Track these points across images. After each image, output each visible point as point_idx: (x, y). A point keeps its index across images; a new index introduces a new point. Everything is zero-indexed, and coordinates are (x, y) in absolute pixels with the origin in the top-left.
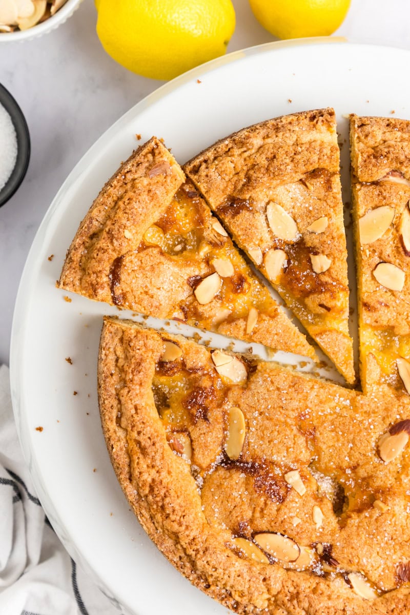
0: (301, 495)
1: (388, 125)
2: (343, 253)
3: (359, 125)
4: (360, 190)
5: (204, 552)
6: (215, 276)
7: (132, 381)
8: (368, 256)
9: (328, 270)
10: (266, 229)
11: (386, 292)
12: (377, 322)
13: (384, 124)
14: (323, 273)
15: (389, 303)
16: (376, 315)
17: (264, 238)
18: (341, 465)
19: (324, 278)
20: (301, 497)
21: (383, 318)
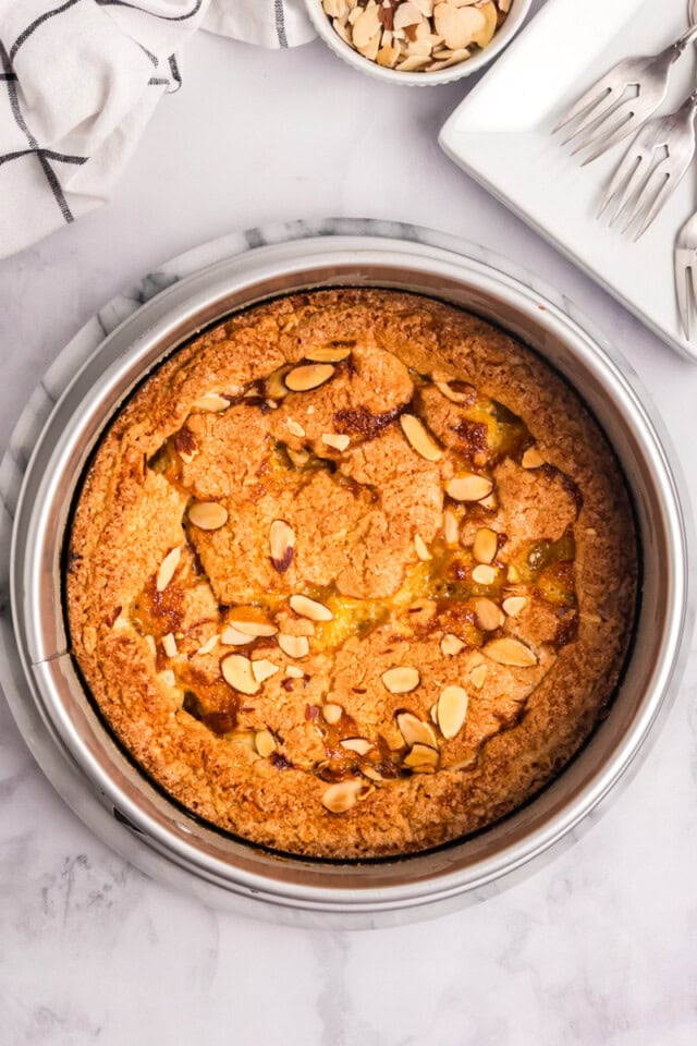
0: (324, 435)
5: (368, 322)
6: (489, 560)
7: (546, 409)
9: (440, 644)
10: (521, 637)
11: (393, 664)
12: (379, 632)
14: (443, 638)
15: (382, 658)
16: (385, 638)
17: (517, 628)
18: (310, 487)
19: (439, 634)
20: (322, 433)
21: (377, 640)
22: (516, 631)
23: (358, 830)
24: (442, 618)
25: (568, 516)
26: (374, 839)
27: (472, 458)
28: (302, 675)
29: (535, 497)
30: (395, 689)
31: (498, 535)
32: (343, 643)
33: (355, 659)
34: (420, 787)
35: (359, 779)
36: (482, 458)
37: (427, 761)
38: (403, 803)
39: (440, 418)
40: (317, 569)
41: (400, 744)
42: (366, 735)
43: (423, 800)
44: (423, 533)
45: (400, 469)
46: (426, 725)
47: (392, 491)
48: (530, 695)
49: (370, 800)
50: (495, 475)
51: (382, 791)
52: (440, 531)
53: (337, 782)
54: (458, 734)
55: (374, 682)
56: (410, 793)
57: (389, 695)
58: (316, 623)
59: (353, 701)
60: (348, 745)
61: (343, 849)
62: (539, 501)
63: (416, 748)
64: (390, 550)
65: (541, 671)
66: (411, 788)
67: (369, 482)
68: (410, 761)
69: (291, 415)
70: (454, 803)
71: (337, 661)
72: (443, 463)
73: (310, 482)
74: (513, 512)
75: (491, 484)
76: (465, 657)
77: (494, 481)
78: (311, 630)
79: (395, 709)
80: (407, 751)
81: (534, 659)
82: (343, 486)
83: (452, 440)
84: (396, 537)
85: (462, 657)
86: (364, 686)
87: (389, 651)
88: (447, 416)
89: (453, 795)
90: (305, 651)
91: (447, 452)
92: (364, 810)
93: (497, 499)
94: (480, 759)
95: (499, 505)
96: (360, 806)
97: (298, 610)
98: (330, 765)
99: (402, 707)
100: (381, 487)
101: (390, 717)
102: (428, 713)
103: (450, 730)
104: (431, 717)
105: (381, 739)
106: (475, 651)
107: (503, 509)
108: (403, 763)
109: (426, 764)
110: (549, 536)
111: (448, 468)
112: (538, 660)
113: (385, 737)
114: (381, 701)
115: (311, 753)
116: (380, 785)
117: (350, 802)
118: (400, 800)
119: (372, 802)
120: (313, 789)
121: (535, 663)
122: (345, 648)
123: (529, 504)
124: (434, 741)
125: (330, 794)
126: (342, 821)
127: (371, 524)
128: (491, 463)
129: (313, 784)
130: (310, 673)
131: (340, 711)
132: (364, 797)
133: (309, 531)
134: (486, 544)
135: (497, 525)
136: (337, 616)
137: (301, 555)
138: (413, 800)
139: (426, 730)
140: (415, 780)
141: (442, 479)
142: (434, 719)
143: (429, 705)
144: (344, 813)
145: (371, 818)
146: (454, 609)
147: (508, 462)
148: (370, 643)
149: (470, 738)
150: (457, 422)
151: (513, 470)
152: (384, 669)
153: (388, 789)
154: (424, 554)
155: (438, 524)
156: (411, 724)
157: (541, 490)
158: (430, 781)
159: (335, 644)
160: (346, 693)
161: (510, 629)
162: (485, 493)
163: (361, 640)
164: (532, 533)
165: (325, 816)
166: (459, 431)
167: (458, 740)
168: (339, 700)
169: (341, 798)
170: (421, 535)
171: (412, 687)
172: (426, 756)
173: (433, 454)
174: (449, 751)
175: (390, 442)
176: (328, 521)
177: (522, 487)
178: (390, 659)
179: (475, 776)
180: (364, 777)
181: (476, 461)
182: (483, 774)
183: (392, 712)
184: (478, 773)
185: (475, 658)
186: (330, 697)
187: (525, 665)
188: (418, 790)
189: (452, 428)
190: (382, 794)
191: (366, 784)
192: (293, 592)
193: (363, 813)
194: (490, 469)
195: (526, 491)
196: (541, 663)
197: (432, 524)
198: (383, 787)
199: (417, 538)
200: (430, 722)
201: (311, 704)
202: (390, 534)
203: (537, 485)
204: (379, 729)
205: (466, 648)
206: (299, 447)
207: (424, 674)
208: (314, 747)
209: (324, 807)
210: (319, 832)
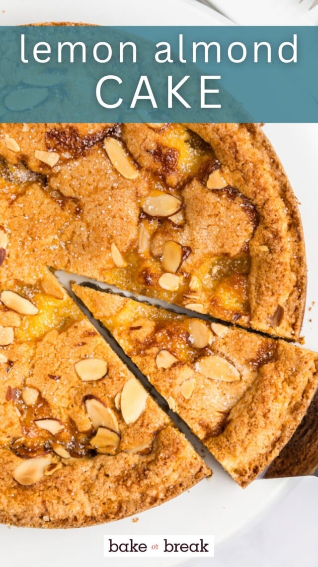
0: (37, 151)
1: (181, 485)
2: (153, 380)
3: (202, 469)
4: (164, 419)
6: (174, 269)
8: (120, 372)
9: (155, 358)
10: (227, 355)
11: (86, 356)
12: (75, 327)
13: (185, 484)
14: (158, 353)
15: (77, 349)
16: (80, 332)
17: (224, 347)
18: (23, 197)
19: (154, 350)
20: (36, 149)
21: (73, 334)
22: (223, 349)
23: (44, 502)
24: (159, 335)
25: (245, 234)
26: (57, 511)
27: (164, 179)
28: (6, 361)
29: (217, 215)
30: (86, 377)
31: (183, 247)
32: (44, 335)
33: (52, 348)
34: (102, 466)
35: (49, 456)
36: (173, 179)
37: (109, 443)
38: (85, 480)
39: (138, 142)
40: (26, 269)
41: (87, 427)
42: (58, 418)
43: (102, 478)
44: (119, 243)
45: (101, 185)
46: (110, 411)
47: (93, 204)
48: (232, 407)
49: (56, 475)
50: (184, 194)
51: (68, 468)
52: (133, 242)
53: (30, 458)
54: (138, 420)
55: (68, 371)
56: (91, 472)
57: (80, 382)
58: (22, 316)
59: (48, 386)
60: (42, 424)
61: (29, 518)
62: (219, 220)
63: (101, 431)
64: (89, 256)
65: (243, 387)
66: (93, 467)
67: (74, 195)
68: (95, 443)
69: (8, 132)
70: (129, 483)
71: (37, 350)
72: (140, 182)
73: (24, 193)
74: (197, 228)
75: (179, 202)
76: (176, 371)
77: (183, 200)
78: (18, 323)
79: (84, 395)
80: (92, 433)
81: (238, 375)
82: (52, 198)
83: (147, 161)
84: (94, 244)
85: (173, 371)
86: (58, 373)
87: (84, 344)
88: (144, 140)
89: (129, 476)
90: (10, 340)
91: (144, 173)
92: (49, 484)
93: (185, 215)
94: (155, 445)
95: (186, 221)
96: (46, 481)
97: (7, 303)
98: (25, 441)
99: (90, 393)
100: (83, 201)
101: (79, 402)
102: (113, 400)
103: (130, 417)
104: (114, 403)
105: (71, 421)
106: (186, 366)
107: (189, 225)
108: (90, 444)
109: (108, 446)
110: (228, 251)
111: (143, 187)
112: (241, 377)
113: (74, 419)
114: (73, 387)
115: (9, 430)
116: (66, 463)
117: (38, 477)
118: (82, 478)
119: (57, 478)
120: (7, 463)
121: (239, 379)
122: (45, 339)
123: (211, 221)
124: (117, 427)
125: (22, 468)
126: (29, 493)
127: (74, 232)
128: (181, 184)
129: (7, 459)
130: (14, 360)
131: (37, 394)
132: (50, 473)
133: (20, 236)
134: (172, 255)
135: (183, 238)
136: (41, 311)
137: (13, 256)
138: (94, 478)
139: (109, 415)
140: (98, 460)
141: (137, 196)
142: (117, 406)
143: (114, 393)
144: (32, 486)
145: (55, 491)
146: (169, 328)
147: (195, 184)
148: (67, 336)
149: (148, 425)
150: (153, 146)
151: (199, 191)
152: (78, 360)
153: (73, 467)
154: (120, 261)
155: (133, 236)
156: (97, 409)
157: (222, 210)
158: (110, 461)
159: (37, 336)
160: (43, 379)
161: (217, 347)
162: (174, 210)
163: (60, 333)
164: (212, 247)
165: (15, 488)
166: (155, 154)
167: (137, 426)
168: (36, 384)
169: (31, 472)
170: (116, 245)
171: (100, 376)
172: (109, 439)
173: (132, 174)
174: (128, 435)
175: (94, 161)
176: (37, 228)
177: (206, 206)
178: (83, 351)
179: (149, 459)
180: (55, 454)
181: (168, 181)
182: (156, 458)
183: (82, 397)
184: (152, 457)
185: (185, 373)
186: (28, 381)
187: (230, 380)
188: (100, 469)
189: (147, 151)
190: (67, 470)
191: (55, 460)
192: (4, 288)
193: (49, 487)
194: (180, 189)
195: (210, 210)
196: (244, 378)
197: (127, 236)
198: (69, 465)
199: (114, 247)
200: (114, 409)
201: (13, 387)
202: (89, 242)
203: (219, 205)
204: (70, 412)
205: (178, 362)
206: (15, 162)
207: (112, 366)
208: (11, 424)
209: (14, 479)
210: (9, 502)
